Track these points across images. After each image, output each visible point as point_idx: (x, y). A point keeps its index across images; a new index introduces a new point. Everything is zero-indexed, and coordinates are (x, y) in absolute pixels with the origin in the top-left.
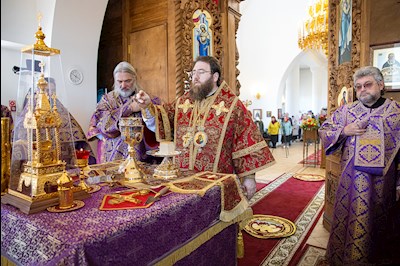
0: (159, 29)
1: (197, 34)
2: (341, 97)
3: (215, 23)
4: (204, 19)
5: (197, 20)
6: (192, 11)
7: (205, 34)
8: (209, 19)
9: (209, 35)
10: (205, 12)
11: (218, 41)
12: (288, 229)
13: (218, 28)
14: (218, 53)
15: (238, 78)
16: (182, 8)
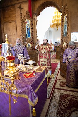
0: (13, 23)
1: (27, 26)
2: (64, 44)
3: (31, 23)
4: (28, 22)
5: (26, 22)
6: (25, 20)
7: (29, 26)
8: (30, 22)
9: (30, 26)
10: (29, 20)
11: (32, 28)
12: (52, 76)
13: (32, 25)
14: (32, 32)
15: (37, 38)
16: (22, 19)
